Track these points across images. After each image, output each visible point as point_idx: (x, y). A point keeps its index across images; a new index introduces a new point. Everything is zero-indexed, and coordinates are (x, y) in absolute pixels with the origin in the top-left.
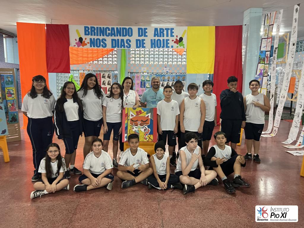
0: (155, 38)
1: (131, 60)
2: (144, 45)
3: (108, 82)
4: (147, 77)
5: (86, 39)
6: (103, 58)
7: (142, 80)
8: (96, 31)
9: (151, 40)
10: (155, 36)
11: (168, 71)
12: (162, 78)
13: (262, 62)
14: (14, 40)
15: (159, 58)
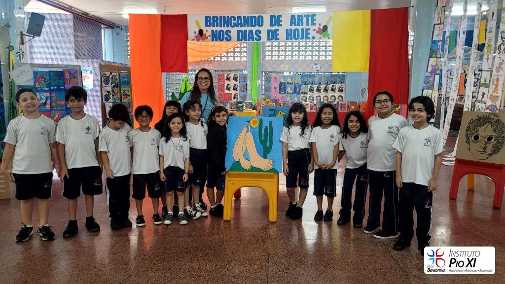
0: (291, 27)
1: (267, 54)
2: (278, 37)
3: (234, 86)
4: (289, 79)
5: (207, 31)
6: (228, 53)
7: (281, 83)
8: (219, 21)
9: (287, 30)
10: (292, 25)
11: (319, 69)
12: (310, 80)
13: (434, 56)
14: (114, 32)
15: (306, 51)
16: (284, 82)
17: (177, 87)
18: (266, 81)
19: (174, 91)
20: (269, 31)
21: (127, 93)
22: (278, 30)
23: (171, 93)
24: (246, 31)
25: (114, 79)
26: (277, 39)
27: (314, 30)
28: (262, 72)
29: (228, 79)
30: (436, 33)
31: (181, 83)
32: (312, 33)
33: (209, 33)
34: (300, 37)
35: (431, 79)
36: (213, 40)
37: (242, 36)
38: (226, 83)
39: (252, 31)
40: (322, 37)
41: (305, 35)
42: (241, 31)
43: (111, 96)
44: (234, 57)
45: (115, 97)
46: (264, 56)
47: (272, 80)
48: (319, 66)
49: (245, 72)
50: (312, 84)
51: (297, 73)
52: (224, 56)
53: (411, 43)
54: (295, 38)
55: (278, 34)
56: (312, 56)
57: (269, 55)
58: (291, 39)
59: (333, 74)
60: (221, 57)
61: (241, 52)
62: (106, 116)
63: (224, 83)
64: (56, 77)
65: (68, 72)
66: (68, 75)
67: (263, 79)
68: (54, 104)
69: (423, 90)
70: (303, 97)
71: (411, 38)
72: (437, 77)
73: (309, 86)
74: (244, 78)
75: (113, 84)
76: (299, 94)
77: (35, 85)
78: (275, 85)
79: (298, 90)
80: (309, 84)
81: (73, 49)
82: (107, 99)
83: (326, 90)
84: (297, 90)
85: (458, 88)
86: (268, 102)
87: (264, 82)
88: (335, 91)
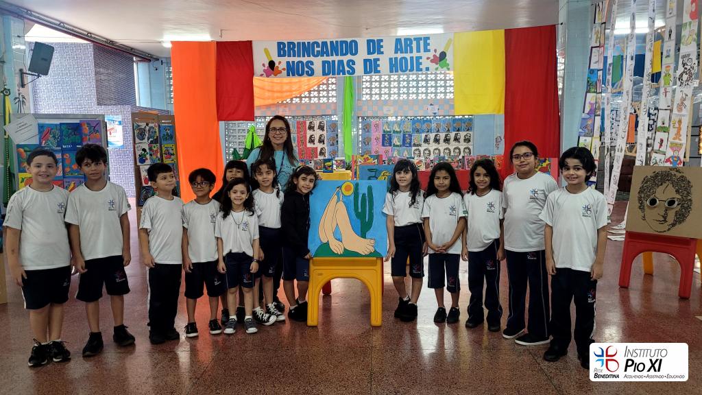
0: (396, 55)
1: (364, 93)
2: (379, 69)
3: (320, 138)
4: (396, 125)
5: (280, 63)
6: (310, 92)
7: (384, 131)
8: (296, 49)
10: (397, 53)
11: (436, 111)
12: (425, 126)
13: (593, 90)
14: (151, 66)
15: (417, 87)
16: (388, 130)
17: (240, 141)
18: (363, 129)
19: (237, 146)
20: (366, 61)
21: (171, 152)
22: (378, 60)
23: (232, 150)
24: (334, 61)
25: (152, 132)
26: (377, 72)
27: (428, 58)
28: (358, 117)
29: (311, 128)
30: (594, 59)
31: (246, 134)
32: (425, 63)
33: (284, 65)
34: (409, 68)
35: (590, 122)
36: (288, 75)
37: (328, 69)
38: (309, 133)
39: (343, 61)
40: (440, 67)
41: (416, 66)
42: (328, 62)
43: (148, 156)
44: (319, 97)
45: (154, 157)
46: (360, 95)
47: (373, 128)
48: (436, 107)
49: (335, 118)
50: (428, 132)
51: (406, 117)
52: (305, 97)
53: (560, 73)
54: (402, 71)
55: (379, 65)
56: (427, 93)
57: (367, 94)
58: (397, 71)
59: (457, 117)
60: (301, 98)
61: (328, 91)
62: (141, 183)
63: (305, 133)
64: (70, 131)
65: (88, 124)
66: (87, 128)
67: (360, 127)
68: (68, 170)
69: (579, 137)
70: (416, 150)
71: (560, 67)
72: (598, 119)
73: (423, 135)
74: (334, 126)
75: (151, 139)
76: (410, 146)
77: (41, 143)
78: (376, 134)
79: (408, 141)
80: (423, 132)
81: (94, 91)
82: (143, 161)
83: (447, 140)
84: (406, 141)
85: (626, 133)
86: (368, 159)
87: (360, 131)
88: (459, 142)
